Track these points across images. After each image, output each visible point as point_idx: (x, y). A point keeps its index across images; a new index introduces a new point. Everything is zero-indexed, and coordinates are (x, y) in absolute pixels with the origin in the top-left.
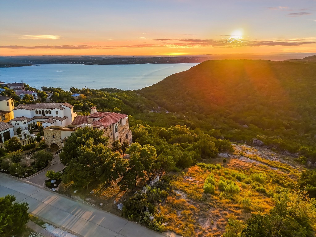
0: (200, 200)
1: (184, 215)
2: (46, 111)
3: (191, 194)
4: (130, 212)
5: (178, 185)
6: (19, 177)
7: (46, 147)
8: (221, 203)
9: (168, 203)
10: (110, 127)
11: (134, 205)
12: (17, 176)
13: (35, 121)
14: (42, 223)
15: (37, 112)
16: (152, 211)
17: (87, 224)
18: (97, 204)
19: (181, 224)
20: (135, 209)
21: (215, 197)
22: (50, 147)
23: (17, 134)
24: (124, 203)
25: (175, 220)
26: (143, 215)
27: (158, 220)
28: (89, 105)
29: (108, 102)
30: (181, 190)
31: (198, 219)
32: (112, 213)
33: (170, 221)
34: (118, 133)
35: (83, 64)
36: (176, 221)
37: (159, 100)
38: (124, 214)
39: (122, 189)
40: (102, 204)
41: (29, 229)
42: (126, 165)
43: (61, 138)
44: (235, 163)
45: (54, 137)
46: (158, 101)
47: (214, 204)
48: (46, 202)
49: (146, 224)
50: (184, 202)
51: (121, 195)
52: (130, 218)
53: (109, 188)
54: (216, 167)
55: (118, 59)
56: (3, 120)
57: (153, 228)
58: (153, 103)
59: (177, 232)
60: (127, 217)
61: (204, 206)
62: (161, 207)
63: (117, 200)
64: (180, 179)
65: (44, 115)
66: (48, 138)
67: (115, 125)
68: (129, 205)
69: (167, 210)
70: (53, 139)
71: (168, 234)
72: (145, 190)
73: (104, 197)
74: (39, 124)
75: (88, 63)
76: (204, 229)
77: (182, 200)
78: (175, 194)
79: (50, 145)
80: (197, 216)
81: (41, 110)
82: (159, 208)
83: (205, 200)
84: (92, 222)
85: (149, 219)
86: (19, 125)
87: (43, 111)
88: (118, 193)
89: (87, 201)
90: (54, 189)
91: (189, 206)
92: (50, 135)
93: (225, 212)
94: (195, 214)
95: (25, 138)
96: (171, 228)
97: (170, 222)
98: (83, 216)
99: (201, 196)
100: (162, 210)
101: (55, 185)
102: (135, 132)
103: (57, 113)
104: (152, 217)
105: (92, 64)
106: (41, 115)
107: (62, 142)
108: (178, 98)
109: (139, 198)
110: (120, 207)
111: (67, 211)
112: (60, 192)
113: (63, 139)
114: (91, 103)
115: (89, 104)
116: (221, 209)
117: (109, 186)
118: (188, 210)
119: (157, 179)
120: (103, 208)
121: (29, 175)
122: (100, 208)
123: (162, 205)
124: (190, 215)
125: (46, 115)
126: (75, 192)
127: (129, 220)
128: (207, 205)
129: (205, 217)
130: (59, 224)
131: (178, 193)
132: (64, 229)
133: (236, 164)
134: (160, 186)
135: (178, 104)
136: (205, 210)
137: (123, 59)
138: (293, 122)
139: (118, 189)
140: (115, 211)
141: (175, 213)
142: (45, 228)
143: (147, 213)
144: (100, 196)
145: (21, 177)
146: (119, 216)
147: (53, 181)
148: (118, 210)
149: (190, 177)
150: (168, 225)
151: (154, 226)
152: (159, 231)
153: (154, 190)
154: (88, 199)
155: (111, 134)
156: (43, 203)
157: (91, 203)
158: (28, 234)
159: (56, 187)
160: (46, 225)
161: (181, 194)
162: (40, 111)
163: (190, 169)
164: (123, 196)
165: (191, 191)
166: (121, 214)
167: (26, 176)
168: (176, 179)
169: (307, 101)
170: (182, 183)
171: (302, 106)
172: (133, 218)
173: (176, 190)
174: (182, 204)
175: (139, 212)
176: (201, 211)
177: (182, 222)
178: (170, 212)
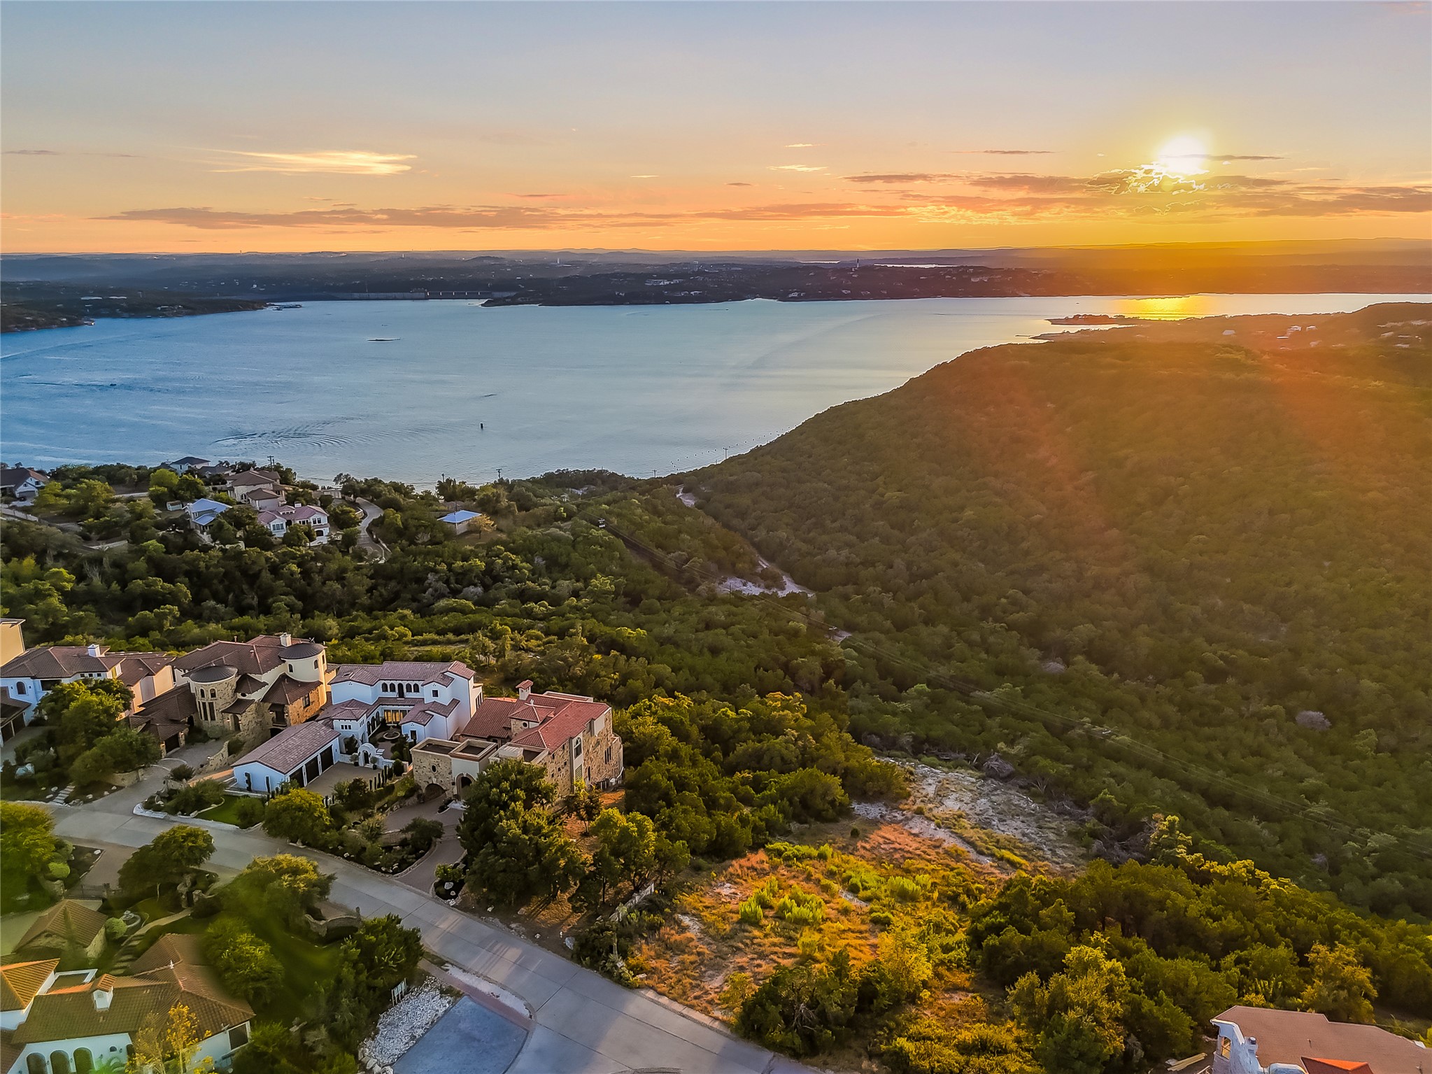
0: (722, 938)
1: (683, 962)
2: (409, 686)
3: (709, 925)
4: (585, 953)
5: (690, 904)
6: (382, 872)
7: (415, 791)
8: (760, 946)
9: (658, 940)
10: (564, 748)
11: (593, 941)
12: (378, 868)
13: (380, 709)
14: (441, 963)
15: (385, 688)
16: (624, 954)
17: (513, 968)
18: (531, 935)
19: (671, 978)
20: (594, 948)
21: (756, 933)
22: (424, 791)
23: (348, 753)
24: (577, 937)
25: (663, 970)
26: (607, 959)
27: (631, 968)
28: (504, 563)
29: (573, 547)
30: (694, 915)
31: (705, 972)
32: (554, 952)
33: (654, 971)
34: (582, 755)
35: (478, 303)
36: (664, 972)
37: (764, 533)
38: (575, 956)
39: (575, 910)
40: (538, 936)
41: (423, 972)
42: (584, 863)
43: (450, 773)
44: (881, 840)
45: (434, 769)
46: (761, 534)
47: (746, 945)
48: (441, 926)
49: (611, 974)
50: (691, 940)
51: (574, 920)
52: (584, 962)
53: (552, 905)
54: (815, 853)
55: (627, 275)
56: (307, 706)
57: (620, 981)
58: (737, 547)
59: (659, 990)
60: (579, 962)
61: (725, 949)
62: (644, 947)
63: (566, 929)
64: (701, 890)
65: (401, 694)
66: (420, 771)
67: (574, 741)
68: (584, 941)
69: (653, 953)
70: (432, 774)
71: (643, 992)
72: (619, 914)
73: (543, 922)
74: (390, 718)
75: (497, 295)
76: (707, 988)
77: (688, 934)
78: (679, 923)
79: (424, 785)
80: (705, 966)
81: (396, 683)
82: (640, 949)
83: (732, 938)
84: (521, 966)
85: (616, 967)
86: (350, 728)
87: (400, 686)
88: (569, 917)
89: (512, 929)
90: (452, 902)
91: (696, 947)
92: (426, 764)
93: (759, 962)
94: (702, 963)
95: (367, 761)
96: (650, 982)
97: (654, 973)
98: (507, 956)
99: (728, 927)
100: (644, 952)
101: (453, 893)
102: (633, 733)
103: (435, 693)
104: (620, 964)
105: (513, 301)
106: (395, 695)
107: (453, 784)
108: (837, 524)
109: (603, 929)
110: (569, 943)
111: (478, 946)
112: (463, 908)
113: (455, 775)
114: (513, 557)
115: (506, 559)
116: (756, 956)
117: (553, 900)
118: (692, 954)
119: (650, 889)
120: (541, 943)
121: (400, 869)
122: (534, 942)
123: (647, 944)
124: (692, 963)
125: (407, 695)
126: (490, 909)
127: (583, 966)
128: (733, 946)
129: (718, 969)
130: (469, 965)
131: (686, 920)
132: (476, 974)
133: (885, 843)
134: (652, 906)
135: (832, 553)
136: (724, 957)
137: (649, 276)
138: (1241, 652)
139: (568, 908)
140: (560, 949)
141: (667, 960)
142: (447, 970)
143: (614, 956)
144: (536, 920)
145: (386, 872)
146: (567, 959)
147: (448, 886)
148: (565, 947)
149: (728, 885)
150: (647, 978)
151: (621, 977)
152: (631, 987)
153: (633, 915)
154: (513, 926)
155: (565, 764)
156: (437, 927)
157: (519, 932)
158: (423, 978)
159: (455, 897)
160: (449, 966)
161: (691, 924)
162: (392, 686)
163: (735, 865)
164: (578, 922)
165: (714, 917)
166: (570, 956)
167: (395, 872)
168: (691, 889)
169: (1327, 564)
170: (702, 899)
171: (1295, 587)
172: (589, 963)
173: (685, 914)
174: (685, 942)
175: (600, 954)
176: (716, 957)
177: (673, 975)
178: (658, 957)
